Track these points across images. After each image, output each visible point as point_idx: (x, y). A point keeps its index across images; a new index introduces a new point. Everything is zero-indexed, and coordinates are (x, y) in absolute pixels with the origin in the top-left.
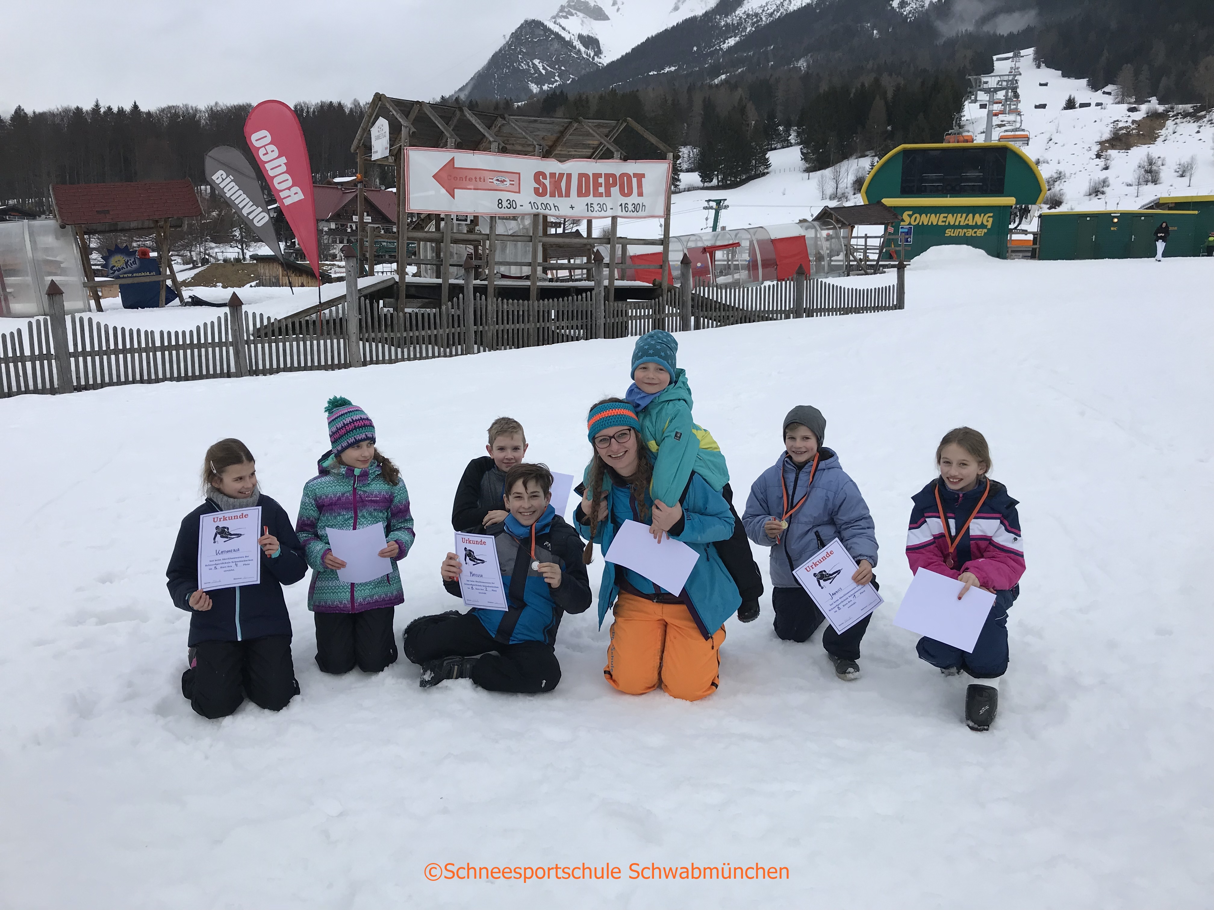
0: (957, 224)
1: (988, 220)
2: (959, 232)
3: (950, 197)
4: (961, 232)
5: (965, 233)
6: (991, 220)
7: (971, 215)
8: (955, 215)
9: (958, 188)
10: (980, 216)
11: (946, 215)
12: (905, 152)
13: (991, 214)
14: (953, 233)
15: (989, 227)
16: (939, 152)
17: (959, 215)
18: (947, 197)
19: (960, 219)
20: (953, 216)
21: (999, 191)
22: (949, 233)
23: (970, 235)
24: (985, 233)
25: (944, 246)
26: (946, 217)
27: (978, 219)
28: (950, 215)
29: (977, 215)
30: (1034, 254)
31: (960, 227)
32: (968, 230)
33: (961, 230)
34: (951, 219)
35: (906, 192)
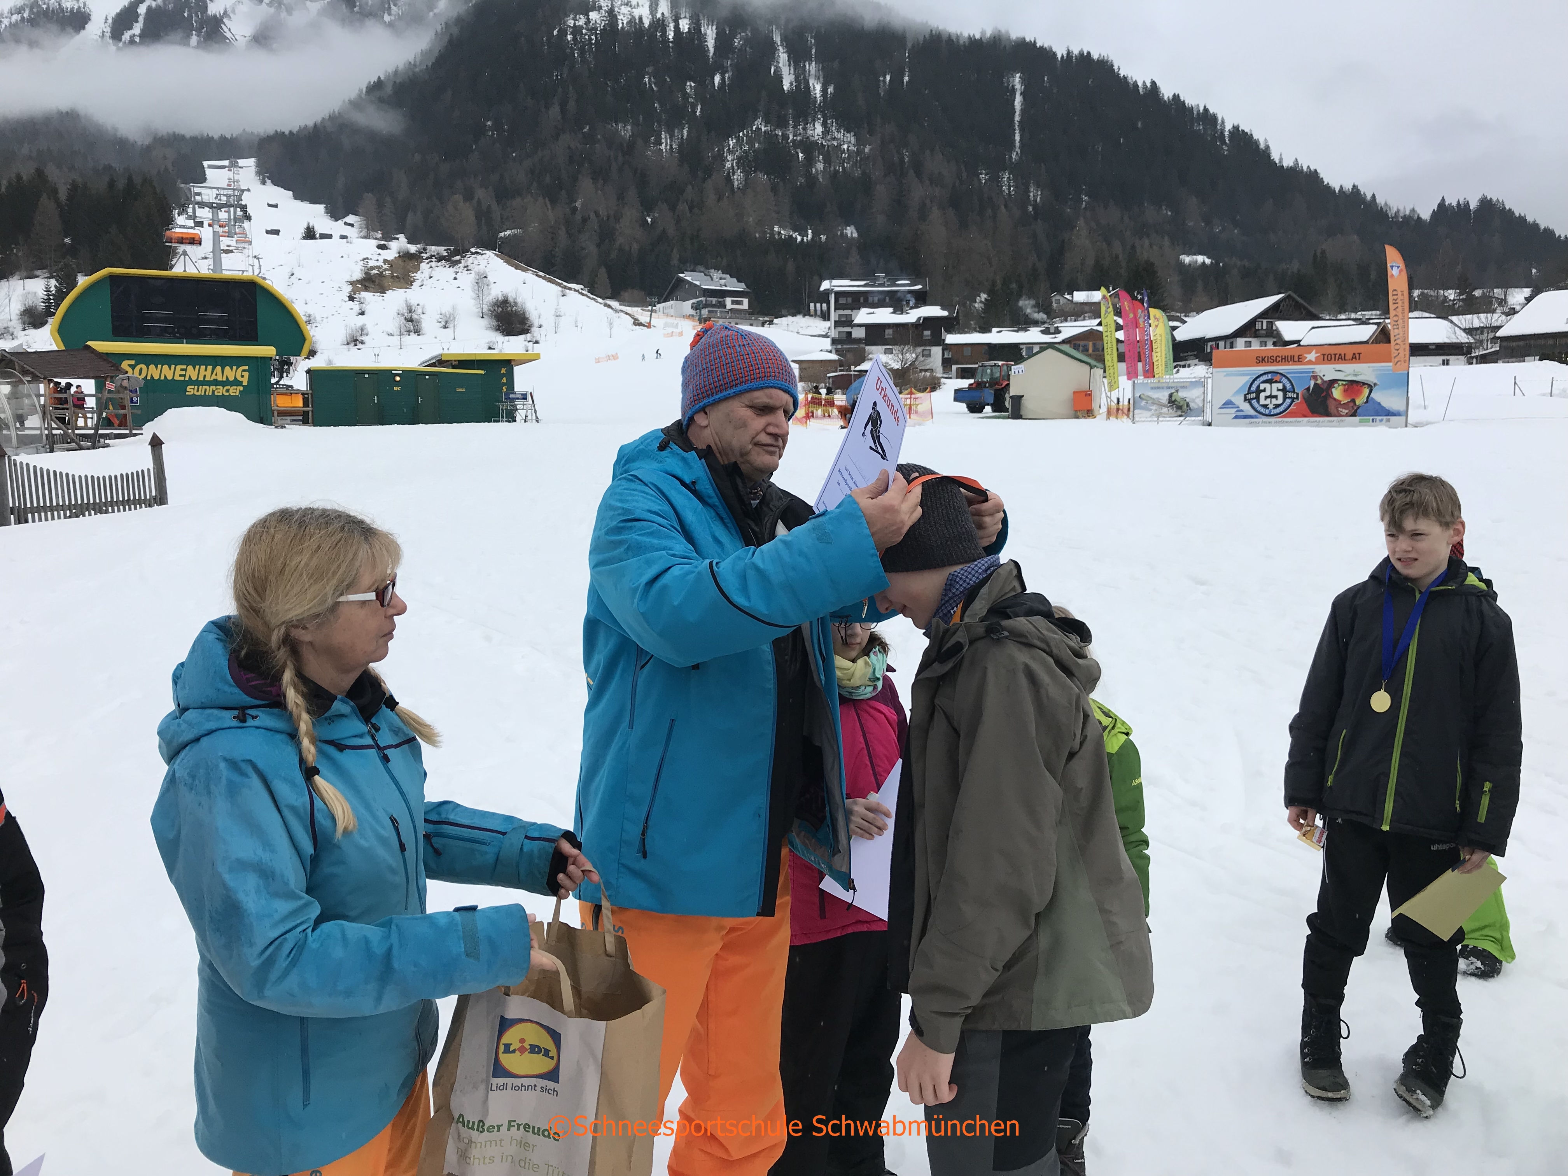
0: (201, 378)
1: (242, 375)
2: (206, 390)
3: (187, 343)
4: (209, 390)
5: (213, 392)
6: (246, 374)
7: (219, 368)
8: (197, 367)
9: (194, 331)
10: (232, 369)
11: (184, 367)
12: (112, 278)
13: (247, 368)
14: (198, 391)
15: (245, 383)
16: (163, 281)
17: (203, 367)
18: (183, 343)
19: (205, 373)
20: (194, 369)
21: (252, 339)
22: (191, 390)
23: (221, 394)
24: (240, 391)
25: (186, 408)
26: (185, 370)
27: (230, 373)
28: (190, 367)
29: (227, 368)
30: (305, 419)
31: (204, 383)
32: (218, 387)
33: (207, 387)
34: (192, 372)
35: (120, 333)
